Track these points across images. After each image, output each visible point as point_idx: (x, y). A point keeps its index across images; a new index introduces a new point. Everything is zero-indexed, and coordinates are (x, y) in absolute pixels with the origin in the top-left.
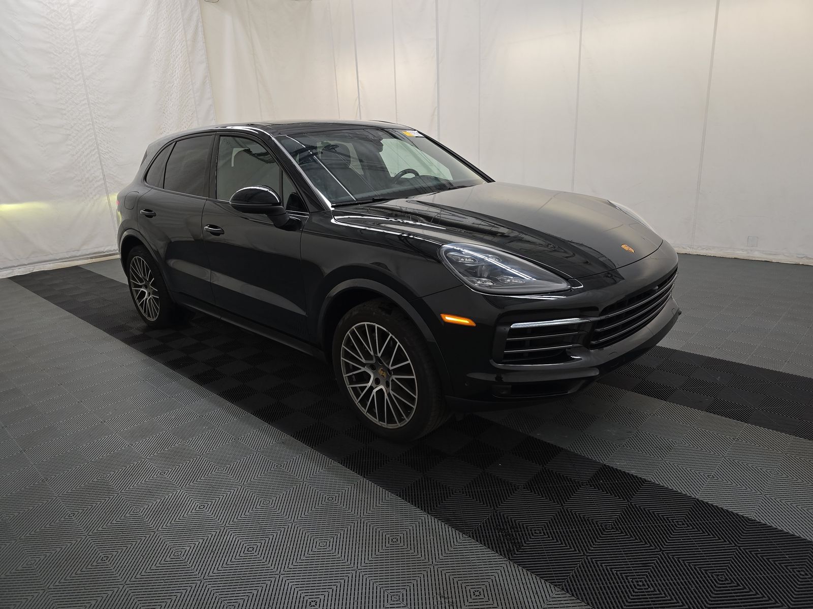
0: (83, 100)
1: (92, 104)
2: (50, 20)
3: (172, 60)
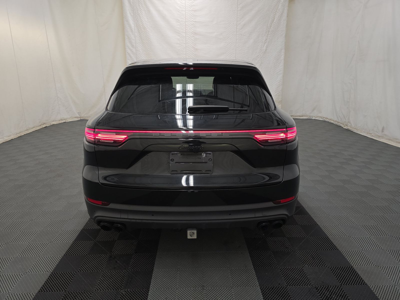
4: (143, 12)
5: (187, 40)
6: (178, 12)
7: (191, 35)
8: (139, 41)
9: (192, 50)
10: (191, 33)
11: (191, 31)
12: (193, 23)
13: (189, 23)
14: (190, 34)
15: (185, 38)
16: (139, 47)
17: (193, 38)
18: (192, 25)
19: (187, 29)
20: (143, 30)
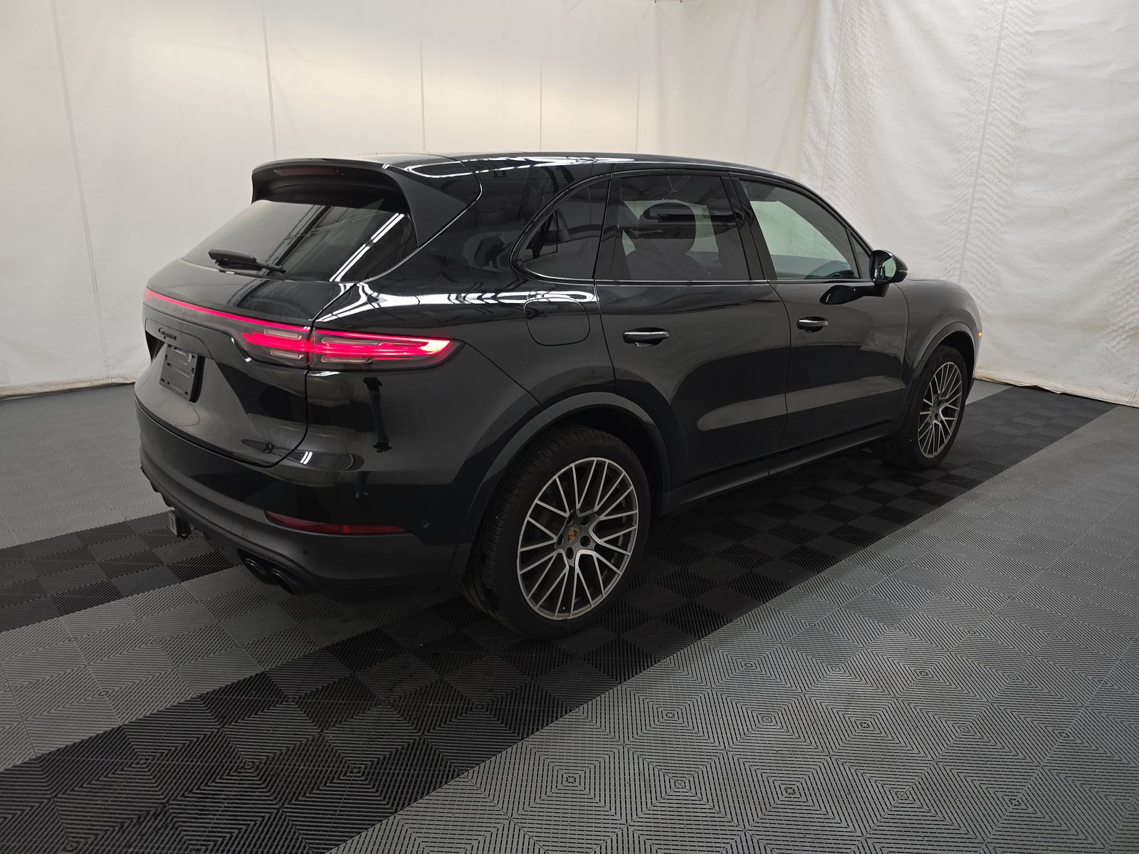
4: (869, 28)
5: (994, 102)
6: (981, 9)
7: (1014, 80)
8: (843, 116)
9: (1005, 134)
10: (1012, 76)
11: (1015, 69)
12: (1029, 37)
13: (1014, 43)
14: (1010, 78)
15: (988, 94)
16: (837, 136)
17: (1016, 91)
18: (1023, 46)
19: (999, 62)
20: (857, 83)
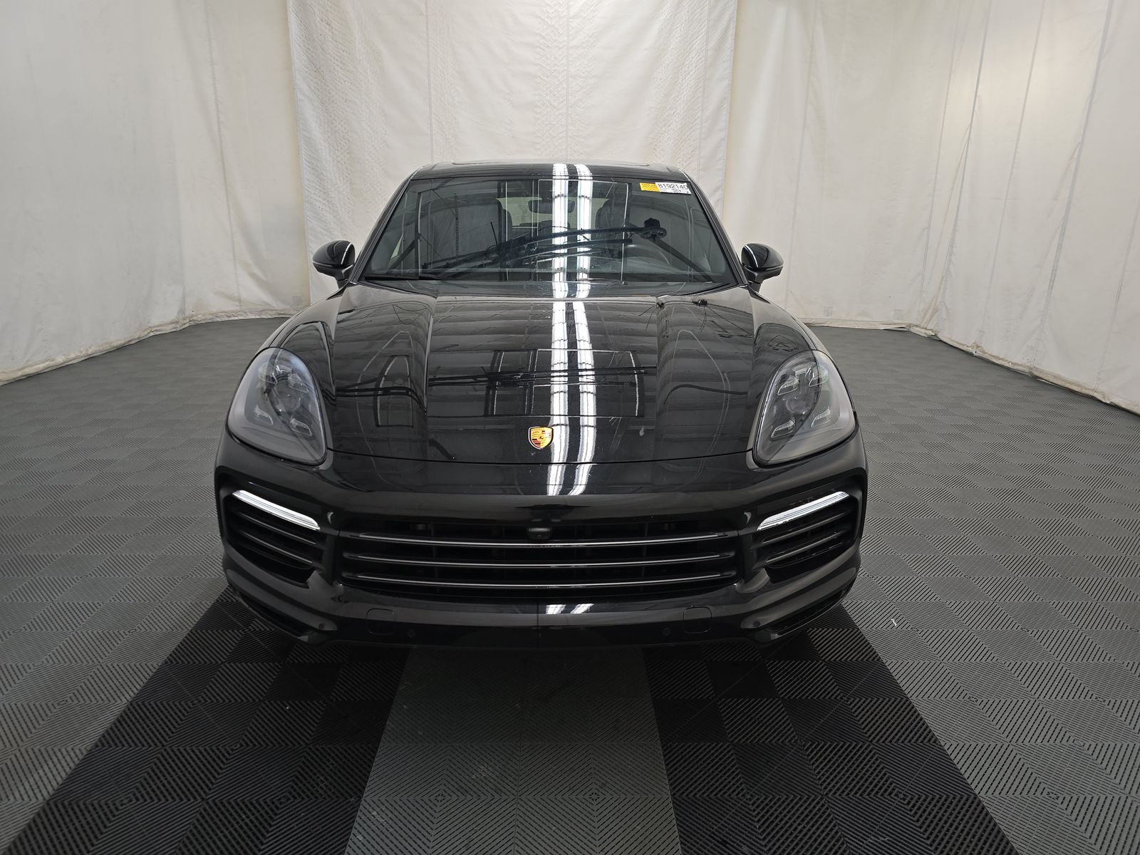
0: (562, 133)
1: (571, 137)
2: (544, 38)
3: (681, 77)
